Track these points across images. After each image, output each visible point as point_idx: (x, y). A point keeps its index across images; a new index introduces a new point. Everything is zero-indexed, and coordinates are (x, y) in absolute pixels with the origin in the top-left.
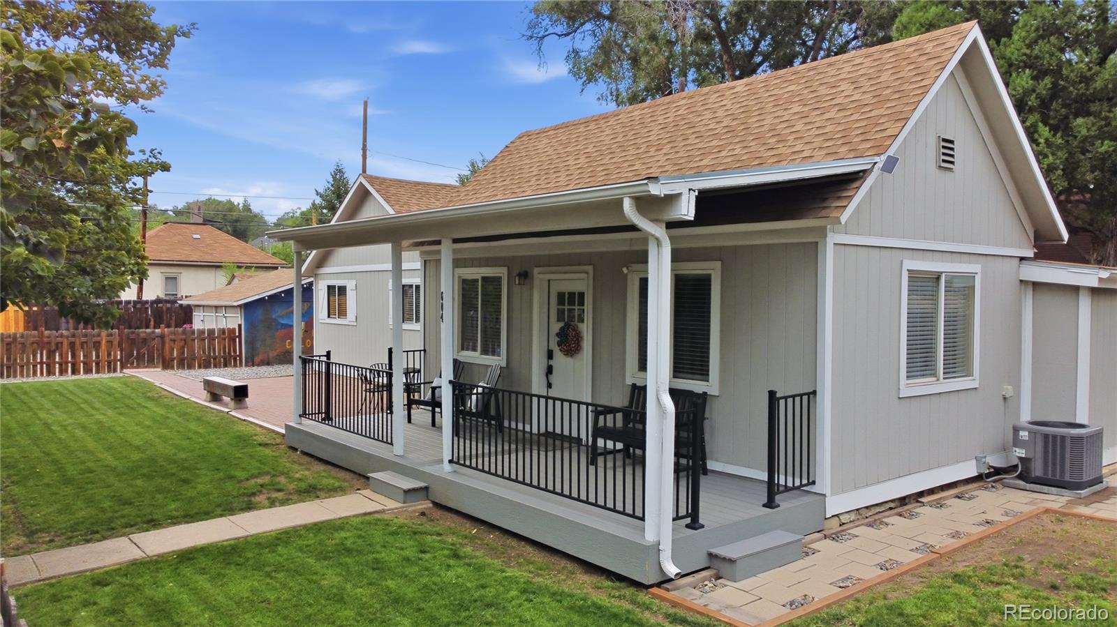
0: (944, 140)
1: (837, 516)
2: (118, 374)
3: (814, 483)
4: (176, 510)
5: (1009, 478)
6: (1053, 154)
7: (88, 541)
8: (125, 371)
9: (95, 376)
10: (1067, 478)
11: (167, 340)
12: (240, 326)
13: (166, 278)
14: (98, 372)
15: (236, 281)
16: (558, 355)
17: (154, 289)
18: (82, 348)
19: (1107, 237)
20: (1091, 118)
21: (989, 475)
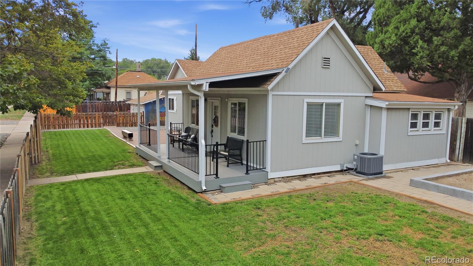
0: (324, 58)
1: (274, 178)
2: (102, 128)
3: (265, 168)
4: (92, 169)
5: (351, 172)
6: (423, 52)
7: (65, 175)
8: (104, 127)
9: (94, 128)
10: (366, 172)
11: (118, 116)
12: (143, 112)
13: (127, 92)
14: (95, 127)
15: (147, 95)
16: (214, 126)
17: (122, 96)
18: (90, 118)
19: (462, 82)
20: (440, 37)
21: (345, 170)
